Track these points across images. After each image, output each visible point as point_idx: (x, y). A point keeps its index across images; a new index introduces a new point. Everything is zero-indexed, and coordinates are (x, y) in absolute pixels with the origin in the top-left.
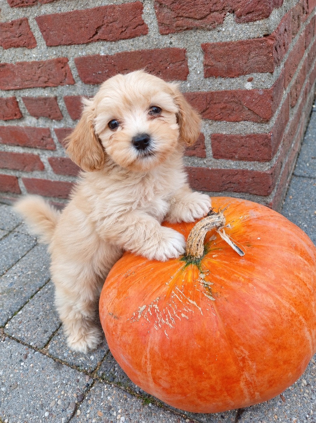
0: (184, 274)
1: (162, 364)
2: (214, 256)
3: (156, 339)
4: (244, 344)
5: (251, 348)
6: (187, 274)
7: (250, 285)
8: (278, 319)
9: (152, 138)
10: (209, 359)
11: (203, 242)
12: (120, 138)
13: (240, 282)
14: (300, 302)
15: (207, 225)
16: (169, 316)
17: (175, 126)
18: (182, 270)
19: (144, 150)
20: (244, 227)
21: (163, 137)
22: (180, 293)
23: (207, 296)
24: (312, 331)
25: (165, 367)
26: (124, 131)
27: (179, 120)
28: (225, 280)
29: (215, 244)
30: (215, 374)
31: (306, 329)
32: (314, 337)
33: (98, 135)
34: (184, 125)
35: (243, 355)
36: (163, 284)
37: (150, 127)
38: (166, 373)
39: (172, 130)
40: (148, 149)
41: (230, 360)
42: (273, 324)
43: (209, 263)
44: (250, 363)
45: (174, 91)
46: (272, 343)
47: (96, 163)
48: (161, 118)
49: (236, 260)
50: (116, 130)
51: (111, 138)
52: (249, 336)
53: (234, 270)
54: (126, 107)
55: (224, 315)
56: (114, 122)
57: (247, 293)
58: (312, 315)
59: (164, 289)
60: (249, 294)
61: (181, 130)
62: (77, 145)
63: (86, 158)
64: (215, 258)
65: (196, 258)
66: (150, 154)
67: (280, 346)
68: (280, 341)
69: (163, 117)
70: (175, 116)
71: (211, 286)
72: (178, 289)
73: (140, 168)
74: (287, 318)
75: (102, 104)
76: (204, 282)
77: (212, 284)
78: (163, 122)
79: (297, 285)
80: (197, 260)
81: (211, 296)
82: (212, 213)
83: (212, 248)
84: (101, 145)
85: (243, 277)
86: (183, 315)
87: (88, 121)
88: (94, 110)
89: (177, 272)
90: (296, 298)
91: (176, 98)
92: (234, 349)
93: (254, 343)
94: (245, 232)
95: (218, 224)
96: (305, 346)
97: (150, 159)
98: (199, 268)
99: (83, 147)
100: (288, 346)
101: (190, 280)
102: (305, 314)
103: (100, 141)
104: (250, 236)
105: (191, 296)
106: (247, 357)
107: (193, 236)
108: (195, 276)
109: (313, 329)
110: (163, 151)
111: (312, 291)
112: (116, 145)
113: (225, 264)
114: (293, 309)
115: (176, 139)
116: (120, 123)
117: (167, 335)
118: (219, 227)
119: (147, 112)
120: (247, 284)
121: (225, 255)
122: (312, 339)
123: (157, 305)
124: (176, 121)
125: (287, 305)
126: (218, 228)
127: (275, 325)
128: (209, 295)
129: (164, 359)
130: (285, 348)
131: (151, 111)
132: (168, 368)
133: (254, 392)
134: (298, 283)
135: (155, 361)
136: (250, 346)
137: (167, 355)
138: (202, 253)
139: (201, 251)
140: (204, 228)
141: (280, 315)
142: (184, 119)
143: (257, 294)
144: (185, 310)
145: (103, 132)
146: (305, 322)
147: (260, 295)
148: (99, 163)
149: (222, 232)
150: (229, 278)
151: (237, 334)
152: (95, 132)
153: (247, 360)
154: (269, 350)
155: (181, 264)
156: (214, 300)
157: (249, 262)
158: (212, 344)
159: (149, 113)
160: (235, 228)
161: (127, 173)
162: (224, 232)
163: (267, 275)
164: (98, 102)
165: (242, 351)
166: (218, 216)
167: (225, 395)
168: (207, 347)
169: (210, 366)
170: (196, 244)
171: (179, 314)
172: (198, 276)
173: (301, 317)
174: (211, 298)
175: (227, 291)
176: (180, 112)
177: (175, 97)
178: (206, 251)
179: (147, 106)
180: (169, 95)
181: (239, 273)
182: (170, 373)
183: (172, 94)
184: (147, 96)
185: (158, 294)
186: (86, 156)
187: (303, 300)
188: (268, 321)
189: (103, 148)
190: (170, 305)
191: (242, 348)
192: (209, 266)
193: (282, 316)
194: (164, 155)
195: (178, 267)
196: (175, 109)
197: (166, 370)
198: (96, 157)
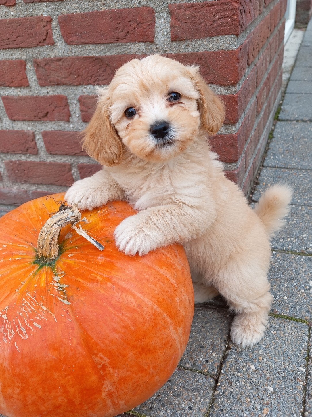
0: (36, 278)
1: (13, 382)
2: (69, 256)
3: (5, 353)
4: (103, 350)
5: (110, 354)
6: (40, 278)
7: (109, 284)
8: (140, 319)
9: (173, 126)
10: (65, 370)
11: (56, 240)
12: (137, 127)
13: (97, 281)
14: (164, 299)
15: (59, 221)
16: (19, 327)
17: (196, 114)
18: (34, 274)
19: (163, 139)
20: (102, 221)
21: (183, 125)
22: (31, 300)
23: (62, 300)
24: (178, 328)
25: (17, 384)
26: (141, 119)
27: (200, 107)
28: (82, 281)
29: (71, 242)
30: (73, 387)
31: (171, 328)
32: (181, 335)
33: (114, 125)
34: (206, 112)
35: (103, 363)
36: (13, 291)
37: (169, 114)
38: (17, 390)
39: (193, 117)
40: (168, 137)
41: (89, 370)
42: (135, 325)
43: (65, 264)
44: (111, 370)
45: (194, 76)
46: (134, 347)
47: (115, 156)
48: (181, 105)
49: (93, 258)
50: (132, 119)
51: (127, 127)
52: (109, 341)
53: (92, 270)
54: (143, 93)
55: (80, 321)
56: (130, 110)
57: (106, 294)
58: (178, 312)
59: (15, 296)
60: (108, 293)
61: (202, 116)
62: (93, 138)
63: (104, 152)
64: (71, 258)
65: (50, 259)
66: (169, 143)
67: (143, 349)
68: (142, 343)
69: (183, 103)
70: (195, 102)
71: (66, 288)
72: (29, 295)
73: (158, 158)
74: (150, 317)
75: (117, 91)
76: (59, 285)
77: (67, 286)
78: (183, 109)
79: (159, 280)
80: (51, 261)
81: (67, 300)
82: (64, 207)
83: (67, 247)
84: (118, 136)
85: (101, 276)
86: (35, 324)
87: (103, 111)
88: (109, 99)
89: (29, 277)
90: (158, 294)
91: (196, 83)
92: (93, 356)
93: (114, 348)
94: (103, 227)
95: (72, 220)
96: (171, 346)
97: (170, 149)
98: (53, 270)
99: (100, 140)
100: (151, 348)
101: (43, 284)
102: (170, 312)
103: (116, 131)
104: (108, 230)
105: (43, 302)
106: (107, 364)
107: (44, 234)
108: (49, 279)
109: (180, 327)
110: (183, 139)
111: (176, 286)
112: (133, 134)
113: (82, 264)
114: (155, 307)
115: (197, 127)
116: (137, 110)
117: (17, 347)
118: (74, 222)
119: (166, 99)
120: (106, 283)
121: (82, 254)
122: (180, 338)
123: (6, 315)
124: (196, 108)
125: (150, 304)
126: (72, 223)
127: (137, 326)
128: (64, 299)
129: (15, 375)
130: (149, 350)
131: (169, 98)
132: (20, 385)
133: (118, 401)
134: (161, 279)
135: (5, 378)
136: (110, 352)
137: (18, 370)
138: (56, 253)
139: (55, 251)
140: (56, 225)
141: (142, 315)
142: (205, 106)
143: (117, 294)
144: (38, 318)
145: (119, 121)
146: (169, 320)
147: (120, 294)
148: (118, 156)
149: (78, 227)
150: (86, 278)
151: (95, 339)
152: (111, 121)
153: (107, 367)
154: (131, 354)
155: (33, 267)
156: (69, 303)
157: (108, 259)
158: (68, 353)
159: (167, 100)
160: (92, 222)
161: (145, 165)
162: (81, 227)
163: (127, 272)
164: (114, 89)
165: (101, 358)
166: (71, 210)
167: (85, 408)
168: (62, 357)
169: (66, 378)
170: (48, 243)
171: (31, 323)
172: (52, 279)
173: (165, 315)
174: (66, 302)
175: (83, 293)
176: (200, 99)
177: (196, 81)
178: (61, 250)
179: (165, 92)
180: (189, 80)
181: (96, 272)
182: (22, 390)
183: (192, 78)
184: (166, 81)
185: (7, 303)
186: (104, 150)
187: (166, 296)
188: (129, 322)
189: (120, 139)
190: (21, 314)
191: (101, 355)
192: (64, 267)
193: (144, 315)
194: (184, 143)
195: (29, 271)
196: (195, 95)
197: (18, 387)
198: (114, 150)
